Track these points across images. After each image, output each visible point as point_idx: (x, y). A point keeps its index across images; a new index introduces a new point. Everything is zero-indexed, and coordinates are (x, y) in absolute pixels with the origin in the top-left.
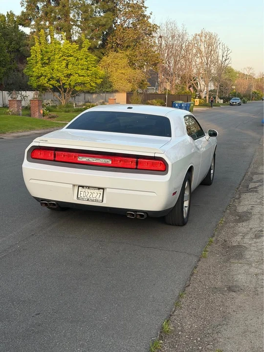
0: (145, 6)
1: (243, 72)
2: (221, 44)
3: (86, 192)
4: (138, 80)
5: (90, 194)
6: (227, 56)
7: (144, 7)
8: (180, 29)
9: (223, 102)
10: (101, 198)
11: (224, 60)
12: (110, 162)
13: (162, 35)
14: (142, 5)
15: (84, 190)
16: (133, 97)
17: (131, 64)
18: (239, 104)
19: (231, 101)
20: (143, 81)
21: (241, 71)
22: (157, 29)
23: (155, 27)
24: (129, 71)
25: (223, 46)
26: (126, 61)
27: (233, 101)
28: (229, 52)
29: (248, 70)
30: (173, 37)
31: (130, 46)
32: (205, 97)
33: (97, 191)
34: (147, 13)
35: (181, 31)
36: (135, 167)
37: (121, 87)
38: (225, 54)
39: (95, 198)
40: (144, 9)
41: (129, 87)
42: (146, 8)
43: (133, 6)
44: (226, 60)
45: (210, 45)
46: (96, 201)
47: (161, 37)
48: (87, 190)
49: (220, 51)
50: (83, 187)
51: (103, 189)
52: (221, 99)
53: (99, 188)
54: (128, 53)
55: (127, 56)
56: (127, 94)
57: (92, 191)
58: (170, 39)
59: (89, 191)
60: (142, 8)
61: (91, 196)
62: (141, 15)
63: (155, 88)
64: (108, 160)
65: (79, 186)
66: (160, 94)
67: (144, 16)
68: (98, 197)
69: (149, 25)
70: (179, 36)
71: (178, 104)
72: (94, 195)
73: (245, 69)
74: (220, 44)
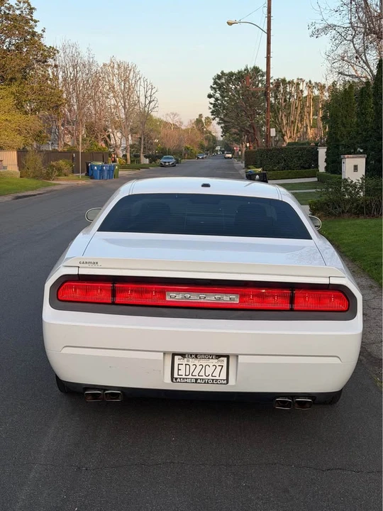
0: (34, 18)
1: (165, 120)
2: (142, 79)
3: (191, 364)
4: (32, 132)
5: (199, 368)
6: (151, 96)
7: (32, 20)
8: (85, 56)
9: (150, 162)
10: (223, 376)
11: (147, 102)
12: (237, 301)
13: (57, 63)
14: (29, 17)
15: (185, 361)
16: (27, 157)
17: (19, 106)
18: (173, 165)
19: (162, 161)
20: (40, 132)
21: (162, 118)
22: (55, 54)
23: (52, 52)
24: (18, 117)
25: (146, 83)
26: (11, 101)
27: (164, 160)
28: (154, 91)
29: (172, 116)
30: (74, 67)
31: (15, 78)
32: (125, 156)
33: (215, 361)
34: (38, 30)
35: (86, 59)
36: (288, 307)
37: (7, 142)
38: (149, 94)
39: (210, 377)
40: (32, 23)
41: (19, 141)
42: (36, 22)
43: (15, 19)
44: (150, 102)
45: (126, 80)
46: (215, 381)
47: (56, 66)
48: (192, 361)
49: (142, 88)
50: (183, 355)
51: (228, 357)
52: (146, 157)
53: (218, 356)
54: (14, 88)
55: (12, 93)
56: (18, 152)
57: (204, 362)
58: (71, 69)
59: (196, 362)
60: (29, 23)
61: (201, 374)
62: (29, 33)
63: (50, 143)
64: (233, 296)
65: (174, 355)
66: (61, 152)
67: (34, 34)
68: (216, 373)
69: (40, 47)
70: (84, 66)
71: (97, 166)
72: (209, 371)
73: (167, 114)
74: (140, 78)
